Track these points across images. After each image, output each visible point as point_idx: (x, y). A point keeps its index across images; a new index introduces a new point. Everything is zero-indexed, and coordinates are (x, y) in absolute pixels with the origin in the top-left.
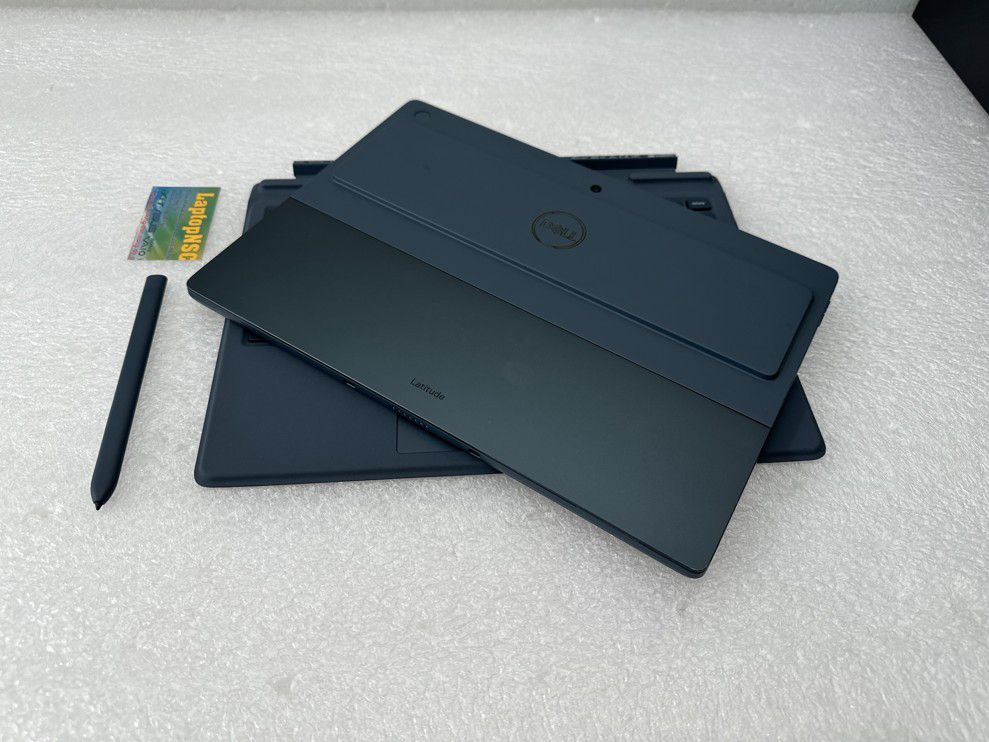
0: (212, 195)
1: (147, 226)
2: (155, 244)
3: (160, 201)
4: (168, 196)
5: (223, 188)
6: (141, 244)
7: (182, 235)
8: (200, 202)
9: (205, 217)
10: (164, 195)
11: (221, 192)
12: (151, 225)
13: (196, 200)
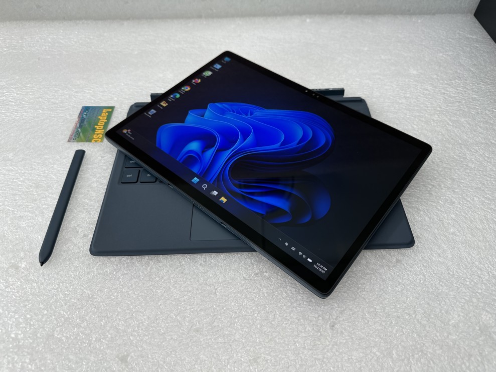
0: (110, 110)
1: (78, 125)
2: (81, 134)
3: (85, 113)
4: (89, 111)
5: (116, 106)
6: (74, 135)
7: (94, 130)
8: (104, 114)
9: (106, 121)
10: (88, 110)
11: (115, 109)
12: (80, 125)
13: (102, 113)
